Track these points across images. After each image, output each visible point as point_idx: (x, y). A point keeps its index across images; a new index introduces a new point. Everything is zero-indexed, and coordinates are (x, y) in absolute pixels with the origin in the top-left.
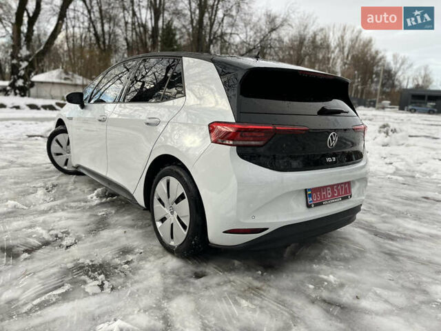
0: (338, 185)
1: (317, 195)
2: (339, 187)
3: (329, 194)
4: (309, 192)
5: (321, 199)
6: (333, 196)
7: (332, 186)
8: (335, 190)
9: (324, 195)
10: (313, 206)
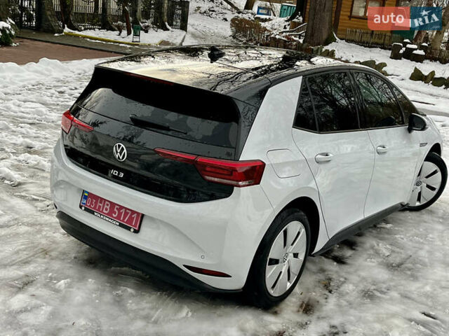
0: (121, 207)
1: (92, 201)
2: (123, 210)
3: (106, 210)
4: (86, 194)
5: (95, 208)
6: (110, 214)
7: (113, 204)
8: (115, 210)
9: (100, 207)
10: (83, 208)
